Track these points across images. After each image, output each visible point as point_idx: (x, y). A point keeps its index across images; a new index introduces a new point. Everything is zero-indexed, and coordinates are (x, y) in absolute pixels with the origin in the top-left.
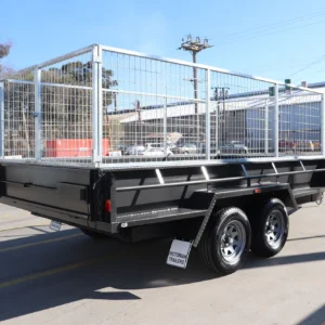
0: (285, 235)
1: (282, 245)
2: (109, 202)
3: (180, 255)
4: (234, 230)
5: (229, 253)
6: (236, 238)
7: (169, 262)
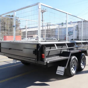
0: (85, 64)
1: (85, 67)
2: (43, 55)
3: (61, 71)
4: (74, 63)
5: (72, 70)
6: (74, 65)
7: (57, 73)
